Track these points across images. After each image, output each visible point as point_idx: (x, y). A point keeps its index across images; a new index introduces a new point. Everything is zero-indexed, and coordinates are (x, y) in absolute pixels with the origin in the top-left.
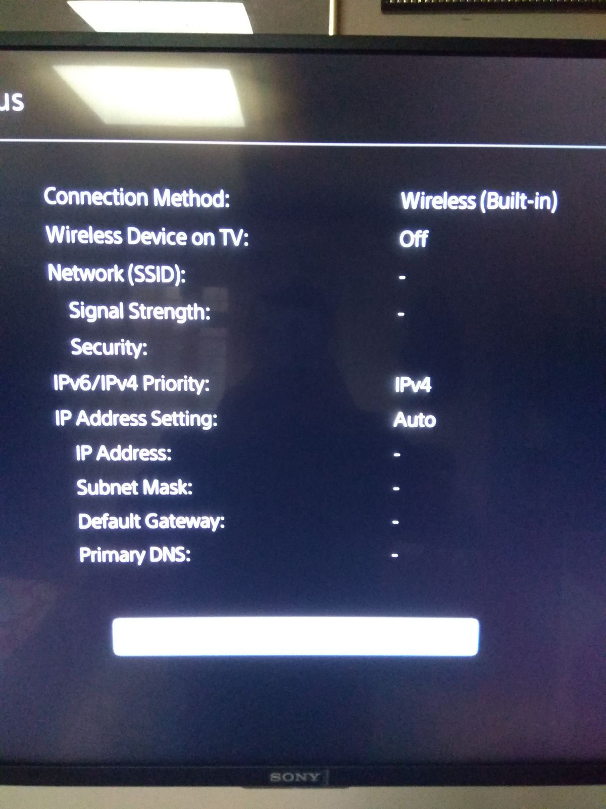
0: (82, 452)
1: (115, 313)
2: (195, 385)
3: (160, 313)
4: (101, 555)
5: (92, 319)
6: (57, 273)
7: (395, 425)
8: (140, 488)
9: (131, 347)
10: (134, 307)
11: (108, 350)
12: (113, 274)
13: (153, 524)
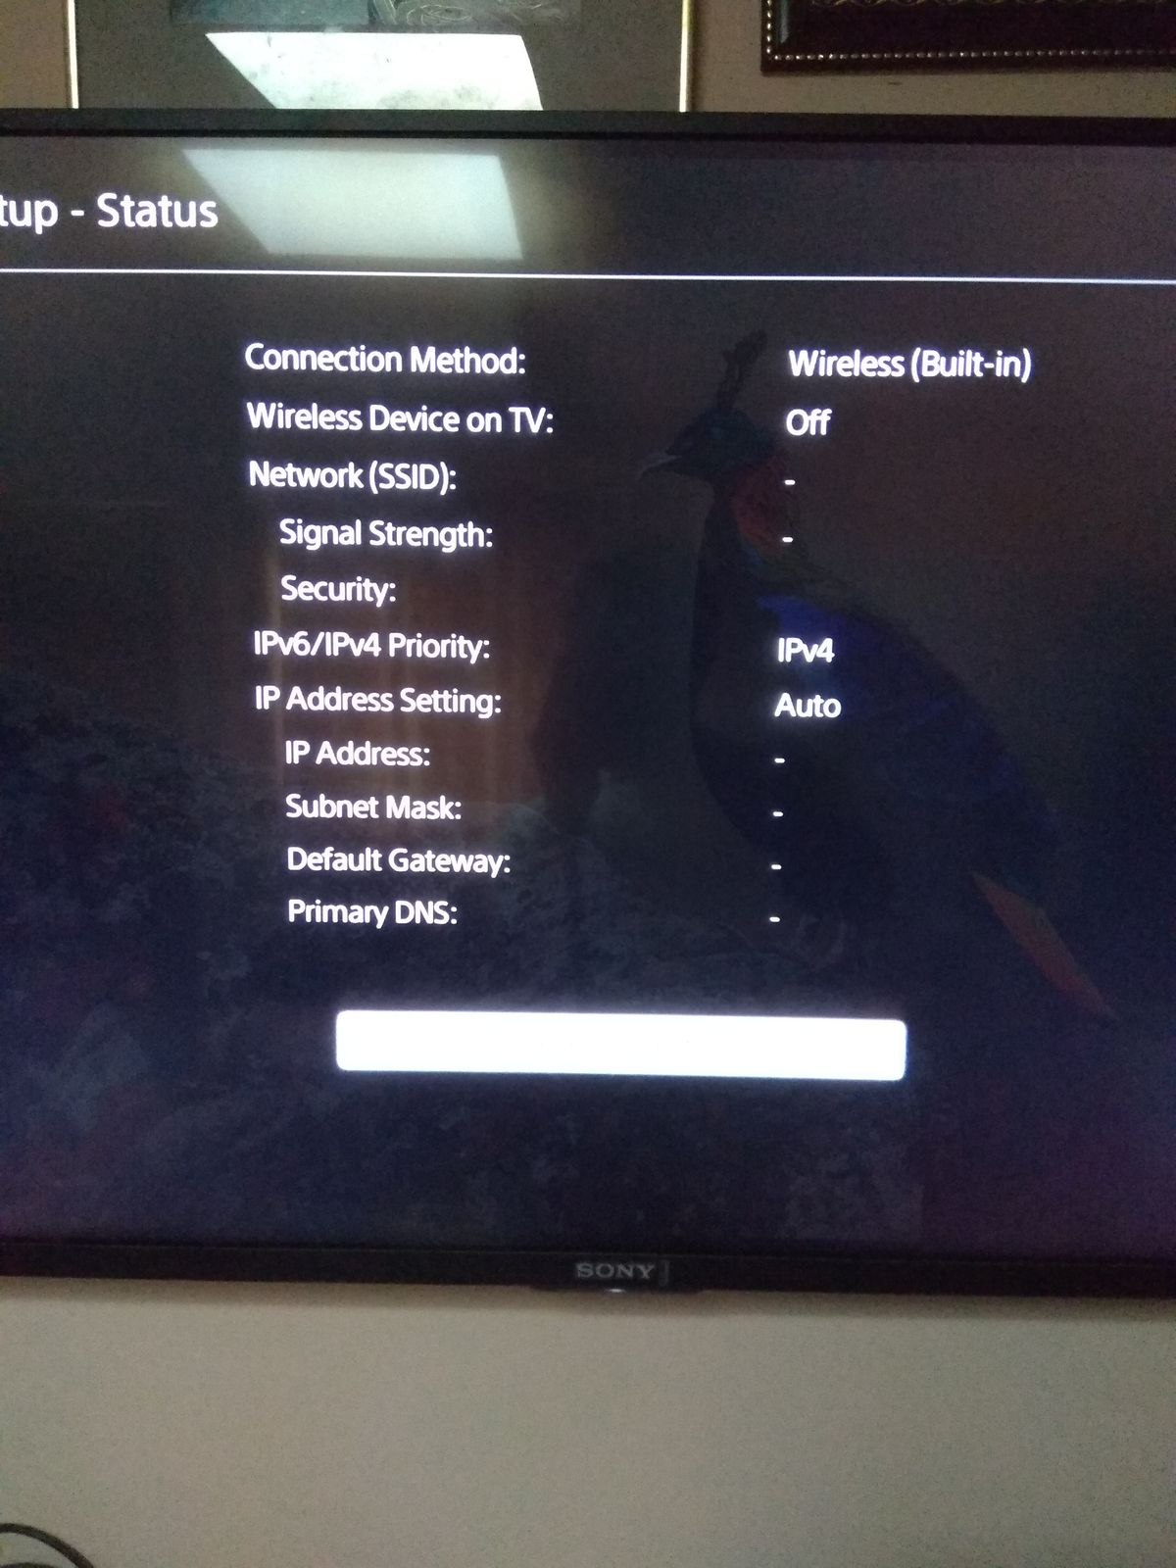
0: (295, 751)
1: (349, 536)
2: (467, 649)
3: (416, 536)
4: (321, 912)
5: (314, 545)
6: (263, 474)
7: (777, 714)
8: (381, 809)
9: (372, 589)
10: (378, 527)
11: (337, 593)
12: (346, 476)
13: (401, 865)
